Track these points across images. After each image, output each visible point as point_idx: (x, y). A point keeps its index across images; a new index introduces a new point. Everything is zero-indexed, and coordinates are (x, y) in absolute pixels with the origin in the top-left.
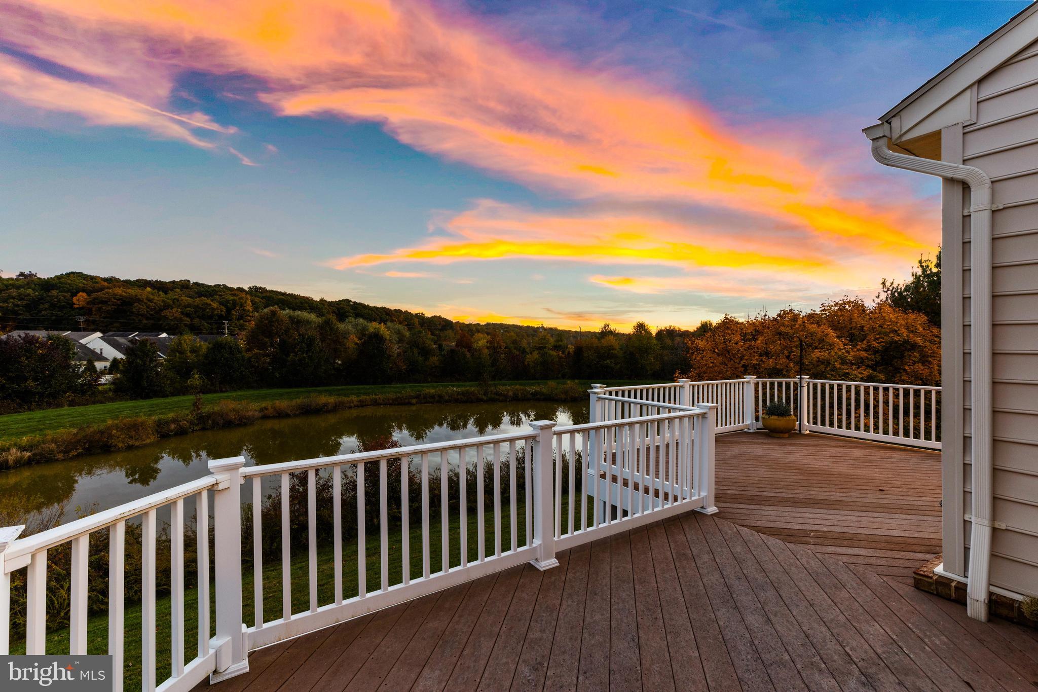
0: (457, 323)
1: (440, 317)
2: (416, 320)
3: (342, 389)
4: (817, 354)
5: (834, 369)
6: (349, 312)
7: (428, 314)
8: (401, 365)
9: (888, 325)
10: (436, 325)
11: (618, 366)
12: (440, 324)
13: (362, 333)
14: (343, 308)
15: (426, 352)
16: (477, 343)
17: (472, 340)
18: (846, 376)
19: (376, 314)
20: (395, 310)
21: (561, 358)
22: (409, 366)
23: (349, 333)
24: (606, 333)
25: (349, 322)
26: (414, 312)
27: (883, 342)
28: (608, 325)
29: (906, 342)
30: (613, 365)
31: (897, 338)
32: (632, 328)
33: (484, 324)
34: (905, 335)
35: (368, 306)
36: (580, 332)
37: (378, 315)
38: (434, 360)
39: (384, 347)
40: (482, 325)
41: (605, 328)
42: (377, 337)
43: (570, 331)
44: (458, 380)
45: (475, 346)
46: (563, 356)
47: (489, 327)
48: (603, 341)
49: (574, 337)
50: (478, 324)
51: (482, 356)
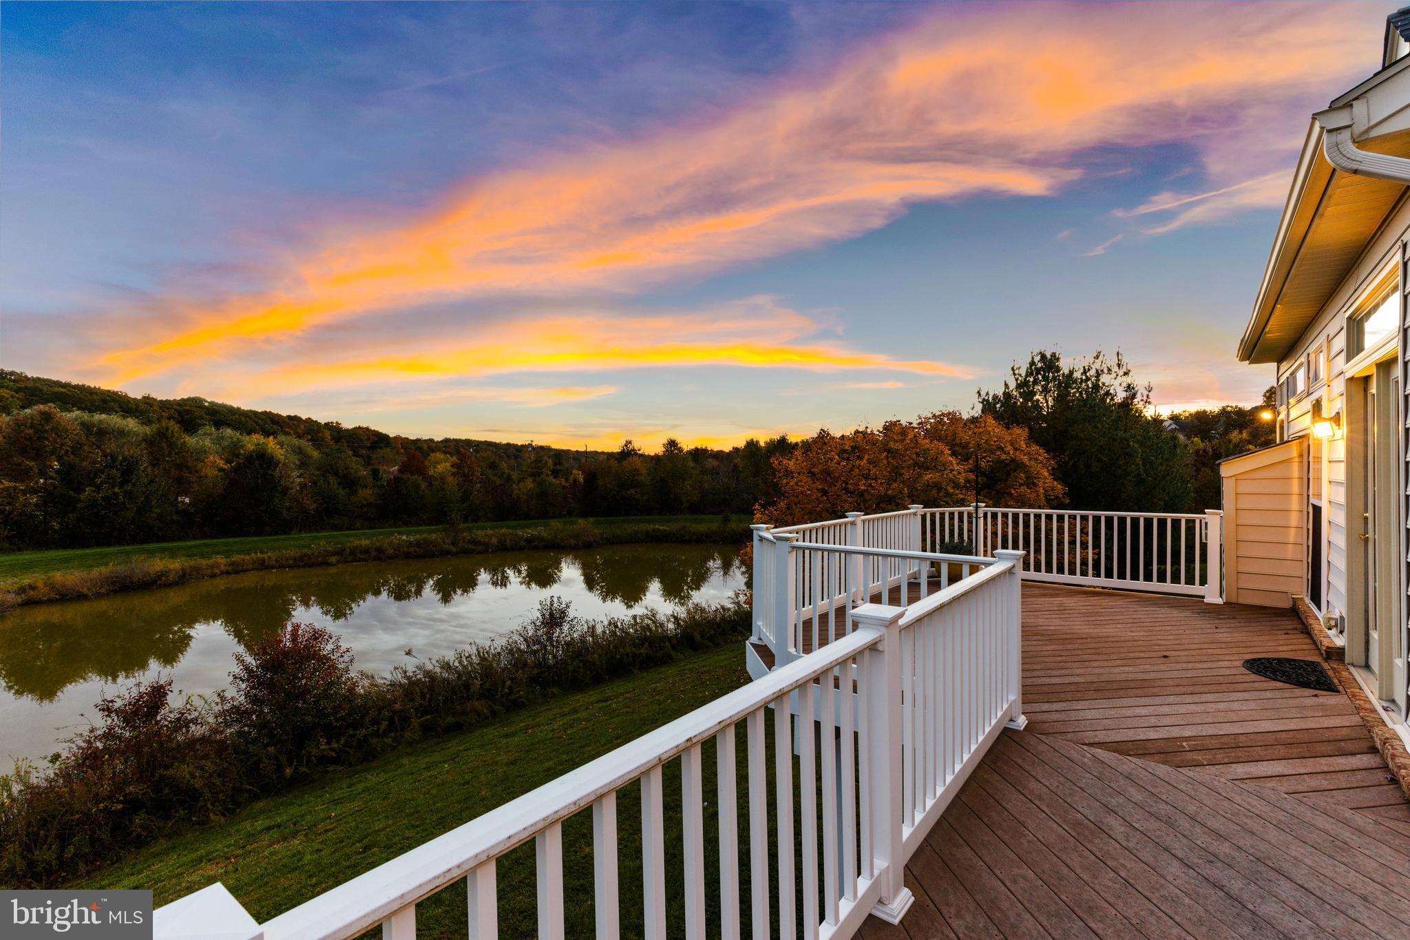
0: (397, 438)
1: (367, 429)
2: (327, 434)
3: (196, 546)
4: (929, 476)
5: (948, 494)
6: (202, 418)
7: (348, 424)
8: (308, 502)
9: (995, 442)
10: (361, 440)
11: (646, 497)
12: (368, 439)
13: (233, 451)
14: (188, 412)
15: (350, 483)
16: (435, 467)
17: (427, 463)
18: (962, 503)
19: (255, 422)
20: (289, 417)
21: (564, 487)
22: (321, 504)
23: (205, 452)
24: (628, 453)
25: (205, 434)
26: (323, 421)
27: (990, 461)
28: (630, 443)
29: (1013, 460)
30: (638, 496)
31: (1004, 457)
32: (661, 446)
33: (440, 439)
34: (1011, 452)
35: (239, 409)
36: (586, 452)
37: (257, 424)
38: (366, 494)
39: (277, 473)
40: (438, 442)
41: (626, 446)
42: (262, 458)
43: (569, 450)
44: (406, 524)
45: (431, 472)
46: (567, 484)
47: (447, 444)
48: (624, 463)
49: (575, 459)
50: (431, 440)
51: (446, 486)
